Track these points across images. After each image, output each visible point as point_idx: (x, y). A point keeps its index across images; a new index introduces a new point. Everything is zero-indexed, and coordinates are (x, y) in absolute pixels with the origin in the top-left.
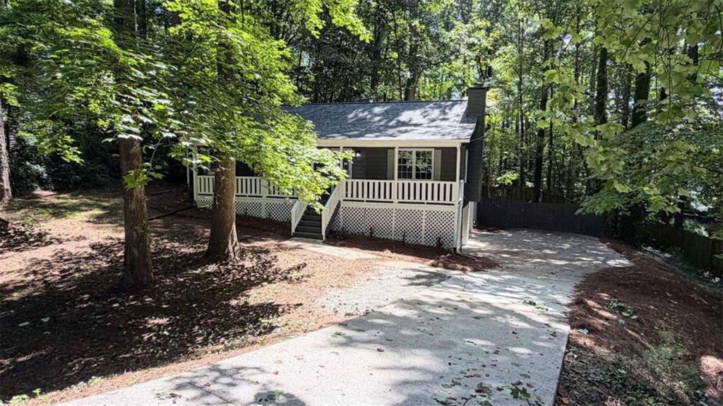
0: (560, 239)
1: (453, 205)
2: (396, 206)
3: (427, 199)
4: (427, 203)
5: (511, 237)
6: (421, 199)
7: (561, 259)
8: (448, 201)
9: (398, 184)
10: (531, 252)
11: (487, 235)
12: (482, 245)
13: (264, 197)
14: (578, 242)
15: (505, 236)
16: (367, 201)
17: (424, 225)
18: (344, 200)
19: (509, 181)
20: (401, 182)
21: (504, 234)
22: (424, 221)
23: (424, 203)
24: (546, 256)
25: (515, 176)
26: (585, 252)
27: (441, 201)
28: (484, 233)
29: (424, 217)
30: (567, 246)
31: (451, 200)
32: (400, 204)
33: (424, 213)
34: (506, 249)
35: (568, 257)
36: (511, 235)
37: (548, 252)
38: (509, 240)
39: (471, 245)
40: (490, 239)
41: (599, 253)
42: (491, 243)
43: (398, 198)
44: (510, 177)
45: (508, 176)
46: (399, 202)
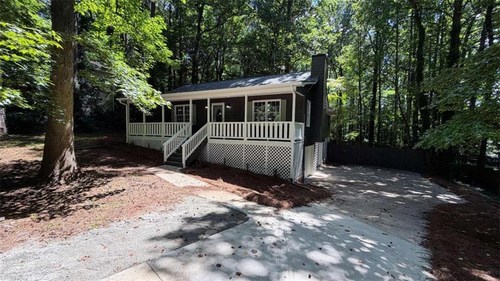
0: (389, 174)
1: (290, 141)
2: (245, 142)
3: (269, 137)
4: (269, 140)
5: (349, 171)
6: (264, 136)
7: (392, 192)
8: (285, 138)
9: (247, 124)
10: (365, 183)
11: (332, 169)
12: (325, 176)
13: (163, 136)
14: (404, 177)
15: (346, 170)
16: (226, 139)
17: (266, 158)
18: (211, 138)
19: (353, 137)
20: (249, 123)
21: (345, 168)
22: (266, 155)
23: (266, 140)
24: (378, 188)
25: (356, 135)
26: (412, 186)
27: (281, 138)
28: (330, 167)
29: (266, 152)
30: (395, 179)
31: (288, 137)
32: (248, 141)
33: (267, 148)
34: (343, 180)
35: (398, 190)
36: (350, 169)
37: (379, 184)
38: (348, 173)
39: (317, 176)
40: (333, 172)
41: (425, 187)
42: (333, 174)
43: (247, 136)
44: (354, 135)
45: (352, 134)
46: (248, 140)
